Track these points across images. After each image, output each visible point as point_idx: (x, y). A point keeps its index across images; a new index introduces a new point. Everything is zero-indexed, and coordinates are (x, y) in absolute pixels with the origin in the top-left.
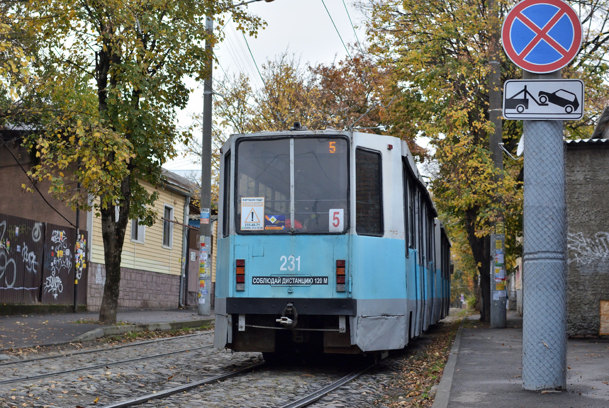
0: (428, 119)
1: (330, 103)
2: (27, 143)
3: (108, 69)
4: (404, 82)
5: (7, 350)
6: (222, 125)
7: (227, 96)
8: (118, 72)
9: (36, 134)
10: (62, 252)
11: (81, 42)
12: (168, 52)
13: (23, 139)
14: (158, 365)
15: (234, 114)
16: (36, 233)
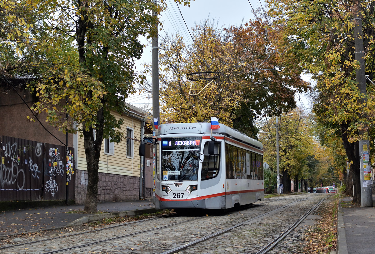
0: (310, 61)
1: (240, 53)
2: (30, 87)
3: (85, 33)
4: (293, 36)
5: (20, 234)
6: (165, 71)
7: (168, 50)
8: (92, 35)
9: (36, 80)
10: (57, 163)
11: (65, 15)
12: (127, 20)
13: (27, 84)
14: (129, 243)
15: (173, 63)
16: (38, 150)
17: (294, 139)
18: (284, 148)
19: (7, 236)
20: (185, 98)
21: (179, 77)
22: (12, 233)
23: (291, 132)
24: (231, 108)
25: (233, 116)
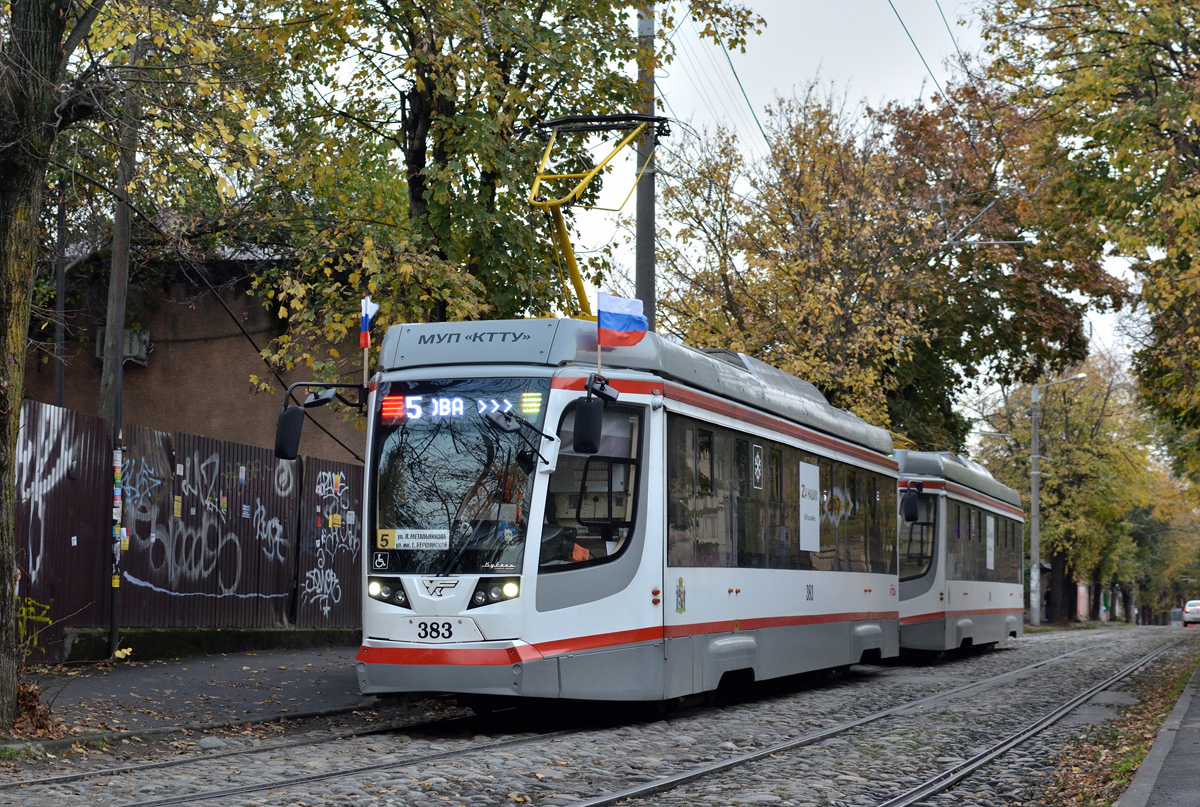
0: (1124, 216)
1: (913, 185)
2: (261, 287)
3: (428, 126)
4: (1071, 139)
5: (220, 727)
6: (681, 239)
7: (691, 176)
8: (449, 135)
9: (279, 267)
10: (338, 517)
11: (370, 71)
12: (555, 88)
13: (254, 279)
14: (533, 758)
15: (706, 213)
16: (284, 477)
17: (1090, 455)
18: (1055, 483)
19: (180, 731)
20: (740, 324)
21: (724, 258)
22: (196, 724)
23: (1081, 431)
24: (884, 358)
25: (889, 381)
